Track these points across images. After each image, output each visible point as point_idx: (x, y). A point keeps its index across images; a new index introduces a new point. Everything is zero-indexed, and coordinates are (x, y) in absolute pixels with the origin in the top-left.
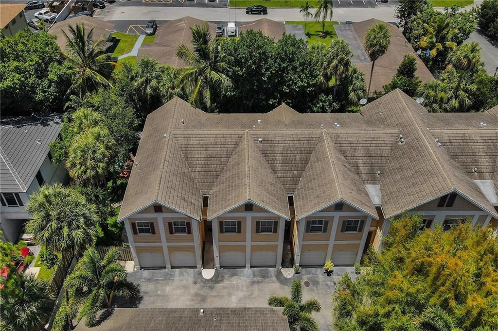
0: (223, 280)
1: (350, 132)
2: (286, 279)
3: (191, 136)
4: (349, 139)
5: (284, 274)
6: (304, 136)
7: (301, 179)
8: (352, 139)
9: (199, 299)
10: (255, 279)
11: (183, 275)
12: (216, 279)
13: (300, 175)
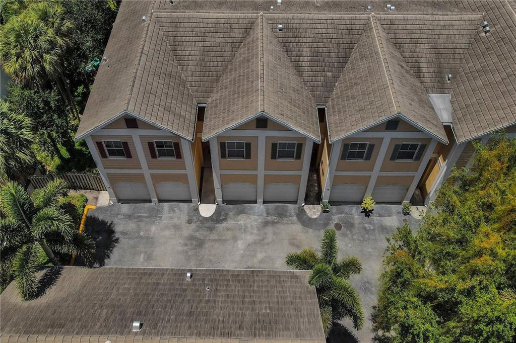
0: (226, 219)
1: (410, 17)
2: (310, 219)
3: (181, 20)
4: (408, 27)
5: (308, 212)
6: (343, 22)
7: (337, 84)
8: (412, 27)
9: (195, 243)
10: (269, 218)
11: (174, 211)
12: (218, 217)
13: (336, 78)
